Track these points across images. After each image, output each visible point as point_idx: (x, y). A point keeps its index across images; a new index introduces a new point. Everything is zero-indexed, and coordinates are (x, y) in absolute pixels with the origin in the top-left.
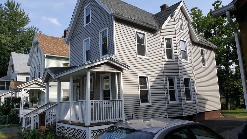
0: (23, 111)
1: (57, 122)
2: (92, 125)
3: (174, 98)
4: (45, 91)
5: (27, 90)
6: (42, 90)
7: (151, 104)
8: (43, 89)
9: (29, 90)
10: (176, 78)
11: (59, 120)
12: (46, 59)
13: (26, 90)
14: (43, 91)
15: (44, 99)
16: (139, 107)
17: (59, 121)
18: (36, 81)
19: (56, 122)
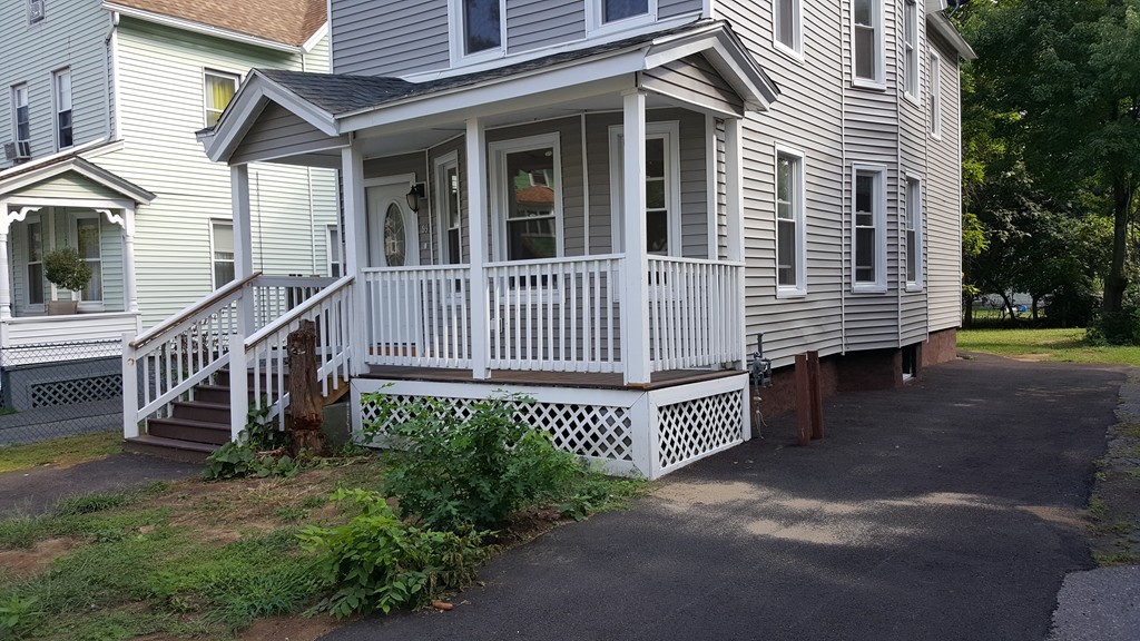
0: (13, 328)
1: (361, 376)
2: (663, 380)
3: (869, 267)
4: (121, 222)
5: (24, 211)
6: (109, 213)
7: (803, 292)
8: (114, 211)
9: (36, 209)
10: (885, 175)
11: (365, 366)
12: (115, 36)
13: (18, 209)
14: (113, 219)
15: (118, 265)
16: (773, 301)
17: (366, 371)
18: (74, 162)
19: (350, 377)
